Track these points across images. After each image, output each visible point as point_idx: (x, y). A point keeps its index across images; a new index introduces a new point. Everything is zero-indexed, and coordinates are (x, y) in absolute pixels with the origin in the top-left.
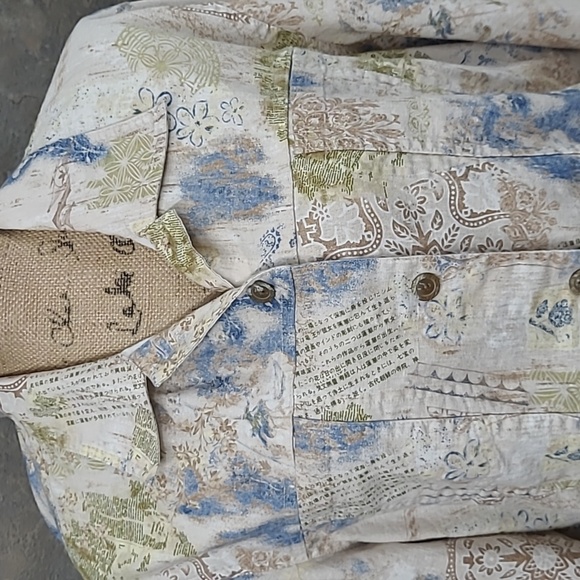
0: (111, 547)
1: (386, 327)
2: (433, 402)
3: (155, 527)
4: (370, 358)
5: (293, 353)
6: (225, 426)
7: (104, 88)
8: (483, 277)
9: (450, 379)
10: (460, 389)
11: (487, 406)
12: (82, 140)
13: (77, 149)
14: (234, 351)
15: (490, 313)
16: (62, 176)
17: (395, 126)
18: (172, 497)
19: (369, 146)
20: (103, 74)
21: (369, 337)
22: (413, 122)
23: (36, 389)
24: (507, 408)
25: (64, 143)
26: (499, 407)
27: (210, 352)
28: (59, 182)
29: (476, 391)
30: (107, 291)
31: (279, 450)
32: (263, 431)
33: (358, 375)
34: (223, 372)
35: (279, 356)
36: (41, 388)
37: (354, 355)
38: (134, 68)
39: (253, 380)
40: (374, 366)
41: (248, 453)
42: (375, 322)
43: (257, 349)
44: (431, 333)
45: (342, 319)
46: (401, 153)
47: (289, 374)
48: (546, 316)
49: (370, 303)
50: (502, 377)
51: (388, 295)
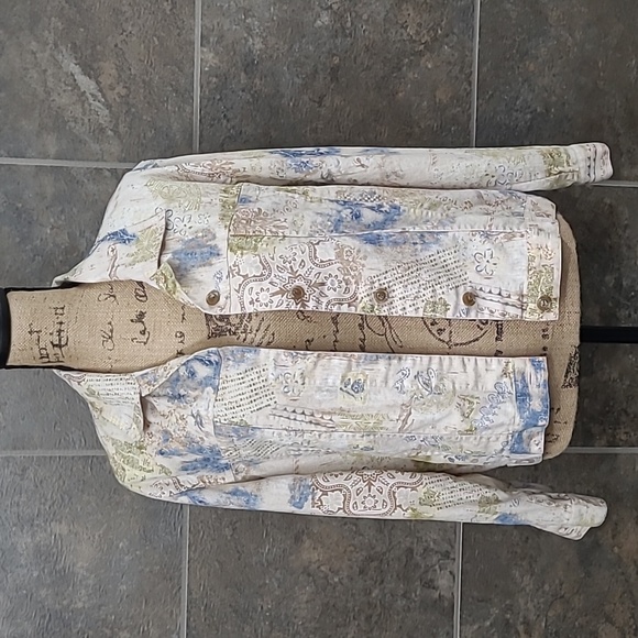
0: (124, 469)
1: (262, 384)
2: (285, 423)
3: (145, 461)
4: (252, 399)
5: (216, 389)
6: (182, 418)
7: (137, 208)
8: (315, 364)
9: (294, 412)
10: (299, 417)
11: (313, 427)
12: (124, 232)
13: (121, 237)
14: (189, 382)
15: (318, 382)
16: (113, 251)
17: (284, 224)
18: (155, 444)
19: (269, 234)
20: (138, 201)
21: (253, 388)
22: (294, 223)
23: (89, 383)
24: (324, 429)
25: (115, 234)
26: (319, 428)
27: (178, 380)
28: (111, 254)
29: (308, 419)
30: (132, 321)
31: (207, 434)
32: (200, 424)
33: (245, 407)
34: (182, 392)
35: (210, 389)
36: (91, 383)
37: (244, 396)
38: (155, 197)
39: (195, 399)
40: (254, 403)
41: (193, 432)
42: (257, 380)
43: (200, 383)
44: (286, 390)
45: (240, 376)
46: (285, 237)
47: (213, 400)
48: (350, 387)
49: (255, 370)
50: (323, 413)
51: (265, 367)
